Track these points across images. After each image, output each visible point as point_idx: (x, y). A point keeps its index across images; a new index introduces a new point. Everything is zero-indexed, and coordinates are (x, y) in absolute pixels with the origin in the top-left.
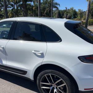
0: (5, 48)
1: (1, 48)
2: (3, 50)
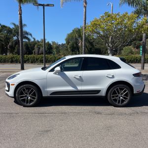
0: (82, 76)
1: (78, 77)
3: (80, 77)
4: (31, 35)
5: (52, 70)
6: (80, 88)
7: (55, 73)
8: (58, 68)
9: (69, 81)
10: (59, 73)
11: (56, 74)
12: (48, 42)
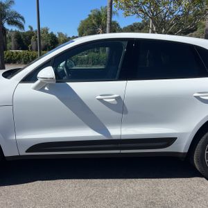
0: (122, 97)
1: (113, 98)
2: (116, 102)
3: (118, 99)
4: (23, 19)
5: (30, 78)
6: (116, 132)
7: (40, 88)
8: (48, 72)
9: (83, 112)
10: (50, 86)
11: (42, 90)
12: (52, 33)
